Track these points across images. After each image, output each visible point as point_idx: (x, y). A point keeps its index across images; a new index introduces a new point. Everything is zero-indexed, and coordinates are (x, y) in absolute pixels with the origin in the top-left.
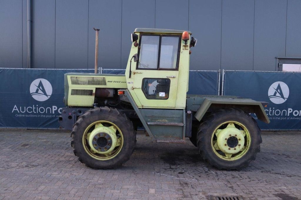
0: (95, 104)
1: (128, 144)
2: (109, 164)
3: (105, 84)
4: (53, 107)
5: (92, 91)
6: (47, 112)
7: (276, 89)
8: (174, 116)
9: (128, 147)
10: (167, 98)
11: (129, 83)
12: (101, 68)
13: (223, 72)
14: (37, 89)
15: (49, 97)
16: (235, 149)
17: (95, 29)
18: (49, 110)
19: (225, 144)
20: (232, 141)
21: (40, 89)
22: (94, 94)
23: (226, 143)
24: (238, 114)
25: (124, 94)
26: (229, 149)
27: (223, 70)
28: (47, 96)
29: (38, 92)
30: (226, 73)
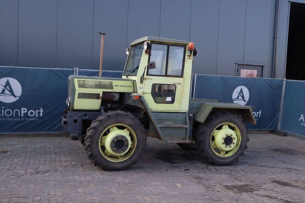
0: (102, 107)
1: (141, 145)
2: (123, 165)
3: (112, 88)
4: (23, 109)
5: (99, 94)
6: (15, 115)
7: (239, 92)
8: (178, 118)
9: (141, 148)
10: (172, 102)
11: (140, 88)
12: (77, 68)
13: (196, 76)
14: (4, 89)
15: (18, 98)
16: (230, 147)
17: (100, 33)
18: (17, 112)
19: (222, 142)
20: (228, 140)
21: (7, 89)
22: (101, 98)
23: (224, 142)
24: (233, 117)
25: (140, 99)
26: (226, 147)
27: (196, 74)
28: (15, 96)
29: (5, 93)
30: (198, 76)
